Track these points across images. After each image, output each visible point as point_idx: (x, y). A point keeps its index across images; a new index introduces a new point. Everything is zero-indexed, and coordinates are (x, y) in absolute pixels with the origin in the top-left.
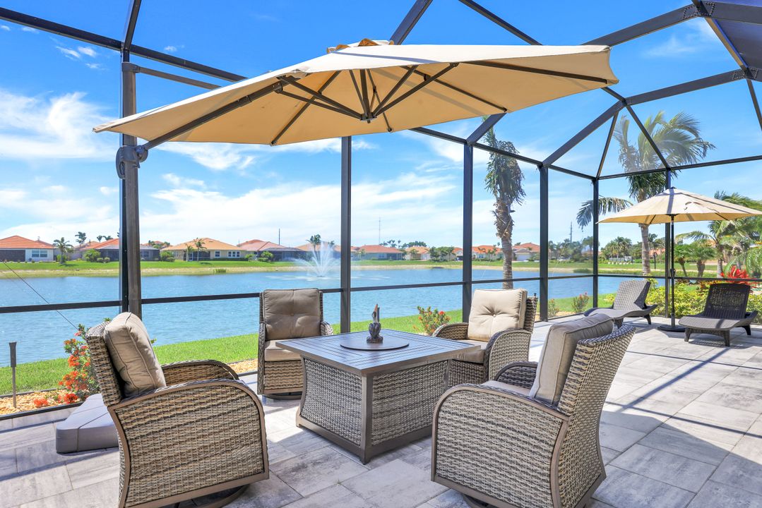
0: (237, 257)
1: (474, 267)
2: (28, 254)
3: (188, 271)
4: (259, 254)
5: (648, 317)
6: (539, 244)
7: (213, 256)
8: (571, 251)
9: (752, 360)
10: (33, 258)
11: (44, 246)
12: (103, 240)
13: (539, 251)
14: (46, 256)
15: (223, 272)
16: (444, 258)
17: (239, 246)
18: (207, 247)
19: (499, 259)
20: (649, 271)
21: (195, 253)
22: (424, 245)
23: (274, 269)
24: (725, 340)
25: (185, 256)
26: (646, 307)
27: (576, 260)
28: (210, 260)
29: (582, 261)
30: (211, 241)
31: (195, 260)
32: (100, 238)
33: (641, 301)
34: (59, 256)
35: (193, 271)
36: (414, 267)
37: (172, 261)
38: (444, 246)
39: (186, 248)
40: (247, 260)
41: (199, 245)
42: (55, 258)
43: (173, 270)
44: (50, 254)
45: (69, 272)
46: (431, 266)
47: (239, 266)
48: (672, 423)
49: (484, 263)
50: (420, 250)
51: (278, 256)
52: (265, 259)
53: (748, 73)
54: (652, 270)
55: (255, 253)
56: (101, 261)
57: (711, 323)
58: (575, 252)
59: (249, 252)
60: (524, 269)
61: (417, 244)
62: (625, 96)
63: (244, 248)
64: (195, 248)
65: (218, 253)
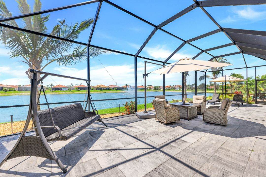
0: (108, 89)
1: (166, 91)
2: (63, 89)
3: (98, 92)
4: (113, 88)
5: (220, 102)
6: (181, 85)
7: (103, 89)
8: (190, 87)
9: (245, 109)
10: (64, 90)
11: (66, 87)
12: (77, 85)
13: (181, 87)
14: (66, 89)
15: (106, 92)
16: (158, 89)
17: (108, 86)
18: (102, 87)
19: (171, 89)
20: (216, 92)
21: (99, 88)
22: (152, 86)
23: (117, 92)
24: (238, 106)
25: (97, 89)
26: (219, 100)
27: (191, 89)
28: (102, 90)
29: (193, 89)
30: (102, 85)
31: (99, 90)
32: (76, 85)
33: (218, 98)
34: (69, 89)
35: (99, 92)
36: (150, 91)
37: (94, 90)
38: (157, 86)
39: (97, 87)
40: (111, 90)
41: (100, 86)
42: (68, 90)
43: (94, 92)
44: (67, 89)
45: (72, 93)
46: (154, 91)
47: (109, 91)
48: (233, 117)
49: (167, 90)
50: (151, 87)
51: (118, 89)
52: (115, 89)
53: (243, 52)
54: (217, 92)
55: (112, 88)
56: (78, 90)
57: (235, 102)
58: (191, 87)
59: (111, 88)
60: (178, 91)
61: (150, 85)
62: (215, 56)
63: (110, 87)
64: (99, 87)
65: (104, 88)
